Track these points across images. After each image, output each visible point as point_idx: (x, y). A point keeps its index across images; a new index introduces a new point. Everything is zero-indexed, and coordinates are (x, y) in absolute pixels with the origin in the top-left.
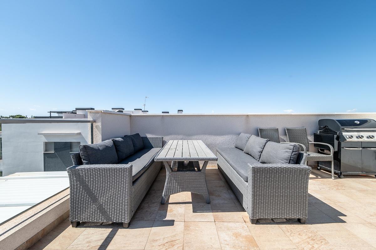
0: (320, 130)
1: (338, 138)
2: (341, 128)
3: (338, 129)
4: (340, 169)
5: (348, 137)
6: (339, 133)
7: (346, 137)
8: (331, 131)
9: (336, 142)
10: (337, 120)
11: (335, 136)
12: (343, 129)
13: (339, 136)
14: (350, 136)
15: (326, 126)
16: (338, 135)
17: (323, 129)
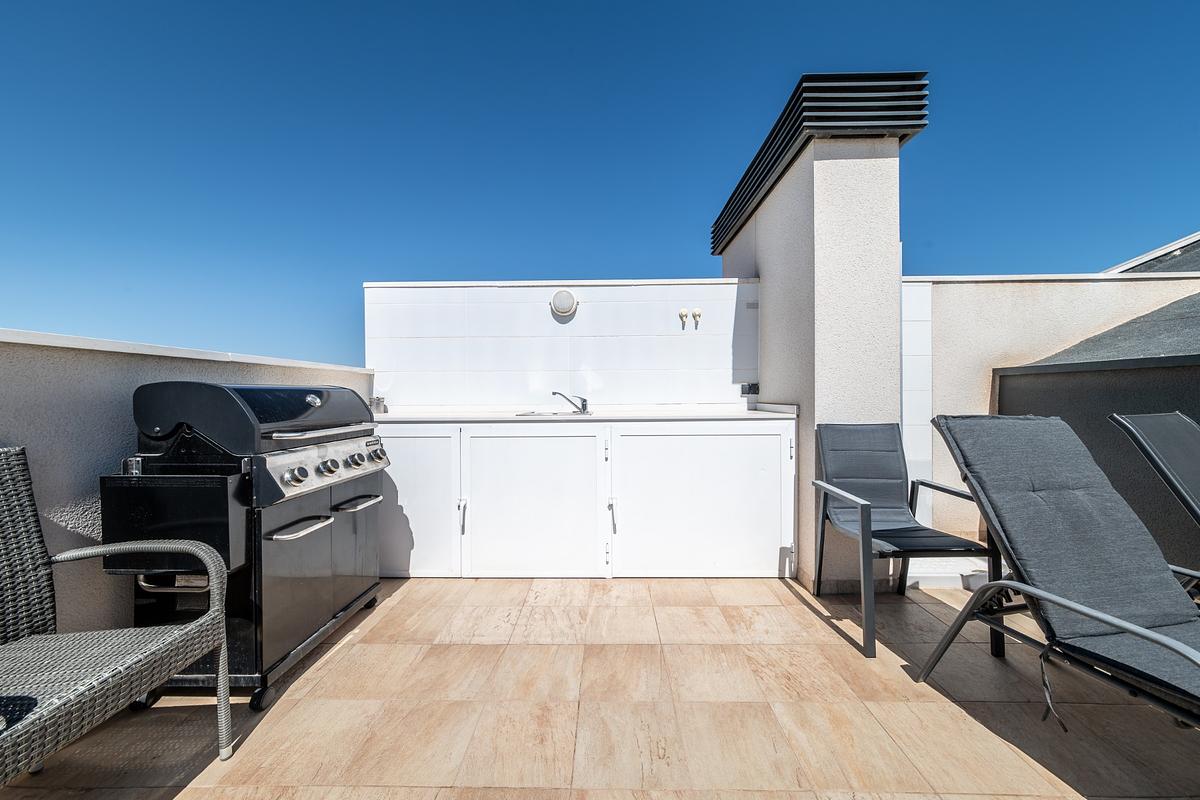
0: (143, 448)
1: (245, 493)
2: (257, 436)
3: (247, 439)
4: (257, 665)
5: (287, 476)
6: (251, 459)
7: (282, 478)
8: (209, 451)
9: (236, 514)
10: (238, 391)
11: (232, 481)
12: (267, 436)
13: (250, 480)
14: (296, 472)
15: (180, 425)
16: (245, 475)
17: (164, 443)
